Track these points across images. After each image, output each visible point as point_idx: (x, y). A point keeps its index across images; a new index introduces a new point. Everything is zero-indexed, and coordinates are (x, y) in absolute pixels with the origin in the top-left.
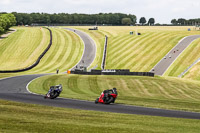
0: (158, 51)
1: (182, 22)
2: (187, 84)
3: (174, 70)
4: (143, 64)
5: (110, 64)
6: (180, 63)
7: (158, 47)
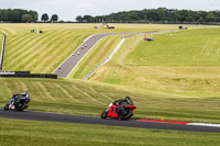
0: (62, 51)
1: (88, 19)
2: (93, 87)
3: (79, 72)
4: (46, 65)
5: (8, 65)
6: (86, 64)
7: (62, 46)
